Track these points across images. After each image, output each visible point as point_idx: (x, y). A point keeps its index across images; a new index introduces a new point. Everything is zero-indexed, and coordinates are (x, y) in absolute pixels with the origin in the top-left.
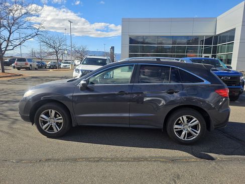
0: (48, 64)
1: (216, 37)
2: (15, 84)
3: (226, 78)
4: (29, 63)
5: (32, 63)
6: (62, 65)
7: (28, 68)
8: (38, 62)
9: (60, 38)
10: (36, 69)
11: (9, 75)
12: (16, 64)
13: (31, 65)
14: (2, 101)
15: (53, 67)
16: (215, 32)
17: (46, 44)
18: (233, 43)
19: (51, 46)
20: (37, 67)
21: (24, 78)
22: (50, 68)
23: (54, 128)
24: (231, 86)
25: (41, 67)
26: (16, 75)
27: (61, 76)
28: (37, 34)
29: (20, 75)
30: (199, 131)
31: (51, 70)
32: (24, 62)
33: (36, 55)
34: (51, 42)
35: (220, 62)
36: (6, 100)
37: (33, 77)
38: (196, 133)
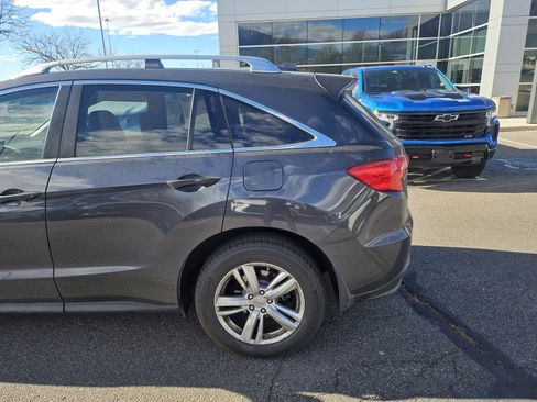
1: (448, 16)
3: (446, 118)
9: (72, 38)
16: (446, 4)
18: (486, 27)
24: (463, 137)
30: (302, 311)
35: (440, 75)
38: (293, 320)
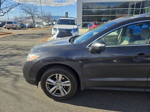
0: (27, 25)
2: (9, 40)
4: (15, 25)
5: (17, 25)
6: (36, 25)
7: (14, 28)
8: (20, 24)
10: (20, 29)
11: (3, 33)
12: (6, 26)
13: (16, 26)
14: (1, 55)
15: (31, 27)
17: (25, 11)
19: (28, 13)
20: (20, 27)
21: (14, 36)
22: (29, 28)
23: (61, 91)
25: (23, 27)
26: (8, 34)
27: (38, 33)
28: (19, 4)
29: (10, 33)
31: (30, 29)
32: (12, 24)
33: (18, 20)
34: (28, 10)
36: (5, 54)
37: (20, 35)
